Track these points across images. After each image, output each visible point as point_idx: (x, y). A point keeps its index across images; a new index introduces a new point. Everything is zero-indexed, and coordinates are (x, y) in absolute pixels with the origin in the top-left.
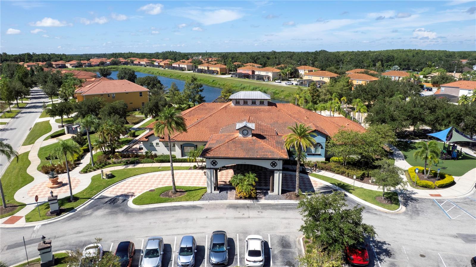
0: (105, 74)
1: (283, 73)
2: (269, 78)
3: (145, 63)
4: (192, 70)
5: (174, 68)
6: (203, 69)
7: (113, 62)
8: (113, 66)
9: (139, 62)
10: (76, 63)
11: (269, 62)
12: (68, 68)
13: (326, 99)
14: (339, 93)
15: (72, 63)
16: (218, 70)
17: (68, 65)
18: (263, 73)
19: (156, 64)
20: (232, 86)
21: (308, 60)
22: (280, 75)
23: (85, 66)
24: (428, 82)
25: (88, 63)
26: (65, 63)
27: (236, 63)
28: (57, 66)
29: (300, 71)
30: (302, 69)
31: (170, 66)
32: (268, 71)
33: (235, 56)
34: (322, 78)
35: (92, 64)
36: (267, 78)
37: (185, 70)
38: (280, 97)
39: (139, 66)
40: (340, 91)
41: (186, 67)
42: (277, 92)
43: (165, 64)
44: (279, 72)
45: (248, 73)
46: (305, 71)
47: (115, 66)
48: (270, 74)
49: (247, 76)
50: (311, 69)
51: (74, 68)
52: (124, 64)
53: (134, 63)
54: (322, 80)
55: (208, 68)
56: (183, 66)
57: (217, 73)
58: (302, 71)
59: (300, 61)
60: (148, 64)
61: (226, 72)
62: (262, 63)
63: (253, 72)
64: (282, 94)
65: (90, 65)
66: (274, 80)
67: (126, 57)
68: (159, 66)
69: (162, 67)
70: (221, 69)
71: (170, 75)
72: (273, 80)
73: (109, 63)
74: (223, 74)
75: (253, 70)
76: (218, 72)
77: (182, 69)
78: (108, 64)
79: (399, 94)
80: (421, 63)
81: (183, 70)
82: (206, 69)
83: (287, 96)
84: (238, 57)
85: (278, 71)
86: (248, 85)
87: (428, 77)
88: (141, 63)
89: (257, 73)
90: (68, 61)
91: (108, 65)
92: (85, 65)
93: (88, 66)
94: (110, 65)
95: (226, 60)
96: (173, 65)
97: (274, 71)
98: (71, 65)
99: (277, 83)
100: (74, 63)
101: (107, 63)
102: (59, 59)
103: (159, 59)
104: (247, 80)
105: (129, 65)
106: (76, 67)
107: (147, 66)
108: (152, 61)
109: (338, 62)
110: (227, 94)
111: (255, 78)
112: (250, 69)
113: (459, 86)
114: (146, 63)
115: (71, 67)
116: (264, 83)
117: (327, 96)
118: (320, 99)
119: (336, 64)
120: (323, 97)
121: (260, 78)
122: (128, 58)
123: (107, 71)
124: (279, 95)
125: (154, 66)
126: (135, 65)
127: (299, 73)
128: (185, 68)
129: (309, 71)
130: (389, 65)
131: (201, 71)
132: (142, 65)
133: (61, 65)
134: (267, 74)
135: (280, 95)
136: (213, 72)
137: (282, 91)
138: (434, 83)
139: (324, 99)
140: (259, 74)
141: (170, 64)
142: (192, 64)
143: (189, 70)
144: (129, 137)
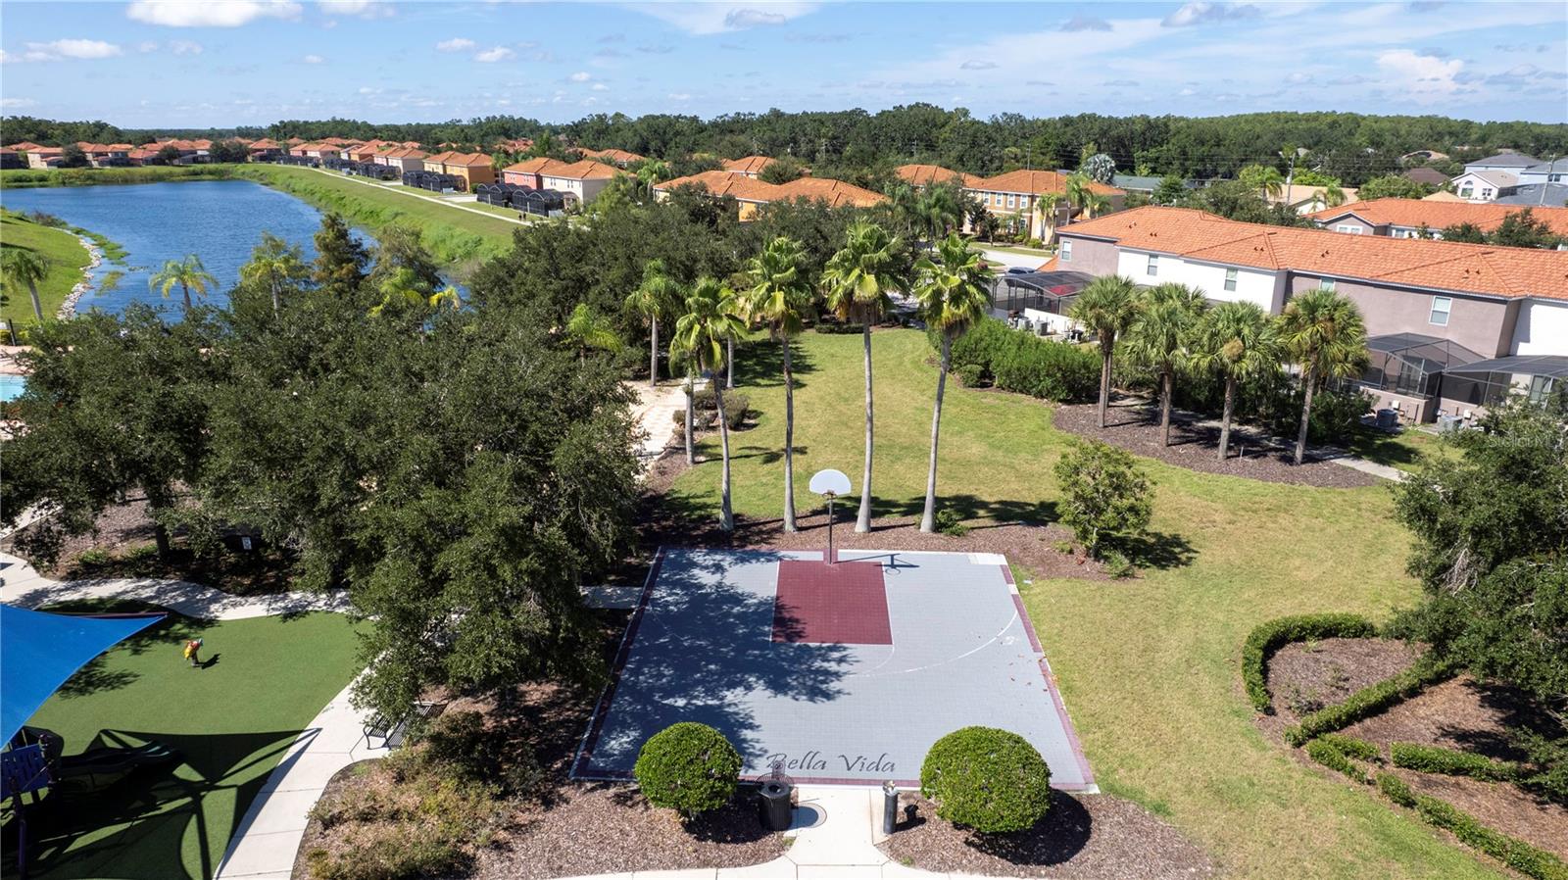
3: (318, 155)
6: (431, 173)
8: (213, 166)
9: (304, 153)
12: (28, 168)
15: (49, 150)
16: (466, 174)
17: (35, 157)
18: (561, 186)
23: (99, 163)
25: (118, 154)
32: (568, 177)
35: (133, 156)
45: (528, 183)
47: (223, 166)
48: (578, 189)
49: (507, 196)
51: (55, 169)
52: (263, 158)
53: (291, 153)
55: (444, 168)
57: (464, 188)
63: (539, 180)
70: (472, 171)
73: (207, 153)
75: (539, 172)
78: (202, 156)
88: (309, 153)
91: (196, 160)
92: (100, 158)
94: (211, 161)
96: (375, 161)
97: (590, 176)
98: (44, 156)
101: (200, 153)
105: (275, 163)
113: (1123, 233)
115: (43, 164)
128: (399, 171)
131: (419, 179)
132: (309, 161)
134: (571, 189)
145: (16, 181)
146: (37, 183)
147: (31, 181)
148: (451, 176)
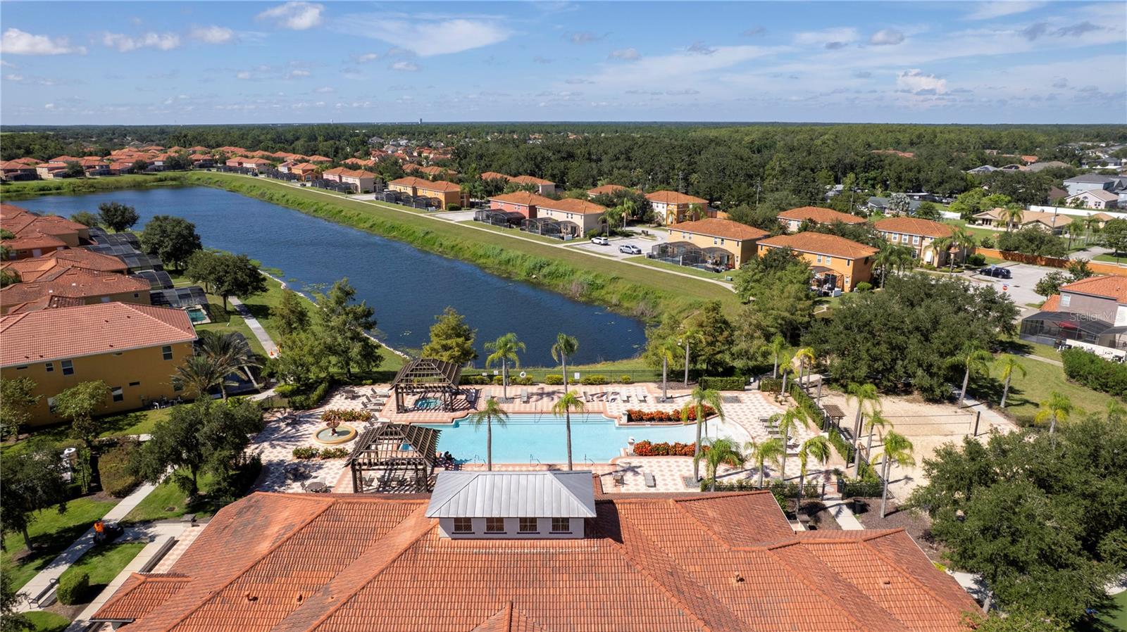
0: (117, 223)
1: (611, 215)
2: (574, 229)
3: (254, 166)
4: (375, 191)
5: (327, 184)
6: (401, 193)
7: (171, 162)
8: (171, 174)
9: (240, 164)
10: (65, 165)
11: (576, 170)
12: (41, 179)
13: (752, 351)
14: (783, 319)
15: (52, 163)
16: (441, 197)
17: (42, 171)
18: (559, 216)
19: (283, 169)
20: (475, 254)
21: (674, 169)
22: (604, 221)
23: (92, 174)
24: (992, 247)
25: (102, 166)
26: (37, 163)
27: (488, 176)
28: (10, 174)
29: (654, 205)
30: (660, 200)
31: (317, 179)
32: (571, 209)
33: (488, 150)
34: (719, 241)
35: (111, 168)
36: (569, 229)
37: (357, 190)
38: (608, 297)
39: (239, 175)
40: (787, 314)
41: (358, 182)
42: (599, 281)
43: (304, 171)
44: (603, 214)
45: (519, 211)
46: (668, 205)
47: (177, 173)
48: (579, 220)
49: (514, 221)
50: (685, 202)
51: (59, 180)
52: (201, 166)
53: (228, 164)
54: (719, 245)
55: (415, 190)
56: (350, 180)
57: (439, 206)
58: (660, 205)
59: (652, 170)
60: (262, 169)
61: (462, 202)
62: (555, 172)
63: (533, 211)
64: (612, 286)
65: (107, 172)
66: (590, 235)
67: (212, 143)
68: (291, 177)
69: (297, 178)
70: (447, 195)
71: (315, 207)
72: (585, 236)
73: (161, 164)
74: (453, 209)
75: (532, 204)
76: (440, 202)
77: (349, 189)
79: (976, 348)
80: (950, 177)
81: (350, 193)
82: (410, 192)
83: (627, 297)
84: (494, 154)
85: (599, 212)
86: (520, 253)
87: (976, 220)
88: (245, 165)
89: (542, 214)
90: (46, 156)
91: (158, 169)
92: (91, 170)
93: (101, 174)
94: (164, 170)
95: (463, 162)
96: (325, 177)
97: (588, 212)
98: (50, 169)
99: (594, 247)
100: (62, 164)
101: (156, 163)
102: (22, 151)
103: (294, 151)
104: (514, 234)
105: (214, 170)
106: (66, 176)
107: (261, 173)
108: (274, 159)
109: (750, 177)
110: (449, 342)
111: (537, 228)
112: (523, 200)
113: (1115, 295)
114: (258, 165)
115: (51, 176)
116: (561, 246)
117: (756, 342)
118: (735, 349)
119: (744, 185)
120: (743, 345)
121: (552, 229)
122: (218, 146)
123: (123, 213)
124: (603, 292)
125: (278, 175)
126: (231, 169)
127: (652, 211)
128: (357, 187)
129: (678, 205)
130: (871, 179)
131: (397, 198)
132: (246, 171)
133: (21, 170)
134: (569, 219)
135: (608, 293)
136: (427, 204)
137: (615, 279)
138: (1006, 250)
139: (746, 352)
140: (549, 216)
141: (317, 172)
142: (372, 176)
143: (367, 192)
144: (59, 604)
145: (41, 190)
146: (54, 191)
147: (50, 190)
148: (347, 183)
